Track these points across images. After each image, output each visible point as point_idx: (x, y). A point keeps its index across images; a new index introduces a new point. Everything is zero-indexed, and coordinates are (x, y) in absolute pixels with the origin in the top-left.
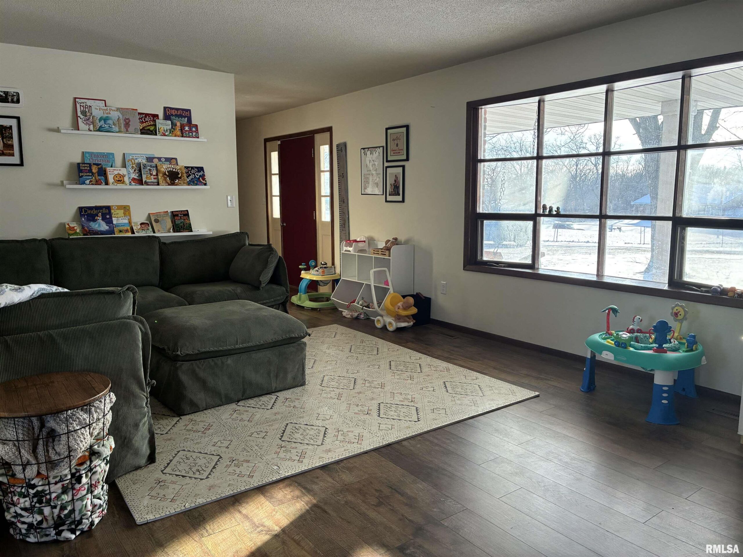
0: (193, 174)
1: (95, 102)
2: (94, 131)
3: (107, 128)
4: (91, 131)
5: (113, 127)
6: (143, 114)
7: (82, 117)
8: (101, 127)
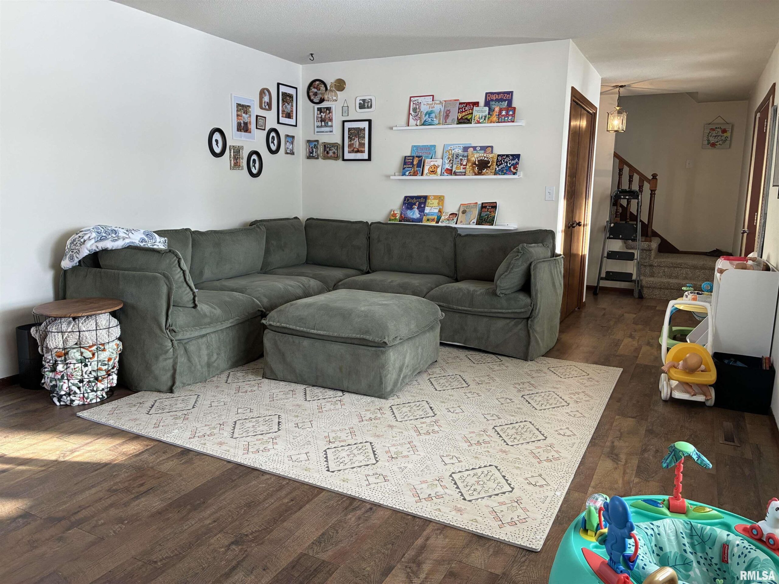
0: (506, 162)
1: (425, 98)
2: (420, 125)
3: (430, 121)
4: (417, 126)
5: (435, 120)
6: (464, 103)
7: (413, 113)
8: (425, 121)
